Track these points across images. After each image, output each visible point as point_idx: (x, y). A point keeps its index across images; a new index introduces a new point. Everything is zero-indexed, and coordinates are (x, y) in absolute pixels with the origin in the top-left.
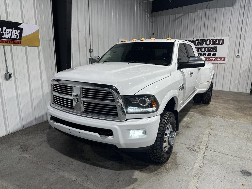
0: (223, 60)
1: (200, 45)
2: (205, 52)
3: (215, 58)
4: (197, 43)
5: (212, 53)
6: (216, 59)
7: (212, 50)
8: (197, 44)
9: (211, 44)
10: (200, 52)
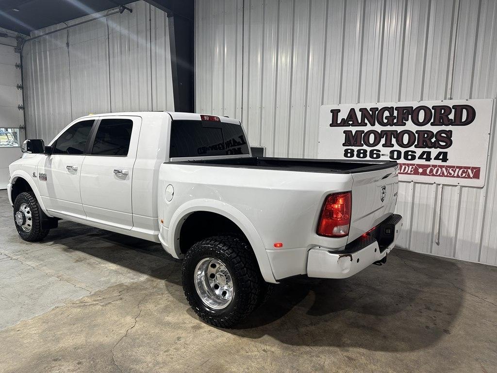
0: (471, 176)
1: (396, 124)
2: (412, 148)
3: (444, 169)
4: (386, 118)
5: (434, 152)
6: (450, 171)
7: (433, 140)
8: (385, 121)
9: (432, 121)
10: (396, 147)
